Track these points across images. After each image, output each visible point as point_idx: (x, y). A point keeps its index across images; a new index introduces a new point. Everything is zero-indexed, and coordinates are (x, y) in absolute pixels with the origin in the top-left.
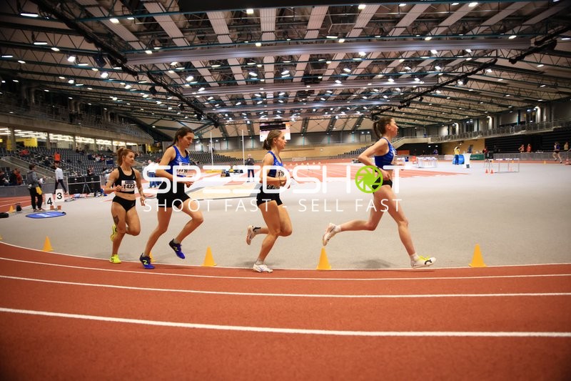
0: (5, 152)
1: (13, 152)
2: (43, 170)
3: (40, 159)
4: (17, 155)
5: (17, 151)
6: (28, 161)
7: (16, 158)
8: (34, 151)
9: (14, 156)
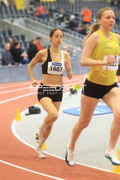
0: (16, 11)
1: (26, 10)
2: (68, 37)
4: (32, 15)
5: (31, 9)
6: (47, 24)
7: (31, 20)
8: (54, 7)
9: (28, 17)
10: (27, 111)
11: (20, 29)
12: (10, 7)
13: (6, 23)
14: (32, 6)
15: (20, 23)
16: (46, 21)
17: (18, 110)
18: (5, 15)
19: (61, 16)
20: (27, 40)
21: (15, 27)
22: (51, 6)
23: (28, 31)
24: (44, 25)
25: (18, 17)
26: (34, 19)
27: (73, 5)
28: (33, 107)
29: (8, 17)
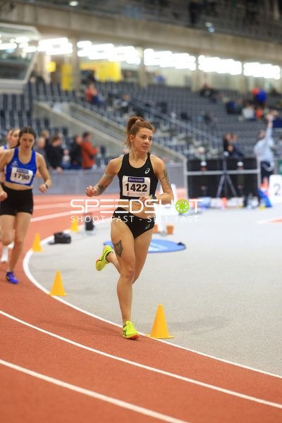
0: (60, 92)
1: (74, 92)
3: (124, 110)
4: (82, 99)
5: (82, 91)
6: (102, 115)
7: (80, 107)
8: (115, 91)
9: (76, 102)
10: (52, 238)
11: (62, 118)
12: (51, 84)
13: (43, 109)
14: (84, 87)
15: (63, 110)
16: (102, 110)
17: (37, 236)
18: (42, 97)
19: (125, 104)
20: (70, 135)
21: (56, 115)
22: (112, 88)
23: (72, 124)
24: (98, 116)
25: (61, 101)
26: (85, 106)
27: (144, 90)
28: (60, 234)
29: (47, 100)
